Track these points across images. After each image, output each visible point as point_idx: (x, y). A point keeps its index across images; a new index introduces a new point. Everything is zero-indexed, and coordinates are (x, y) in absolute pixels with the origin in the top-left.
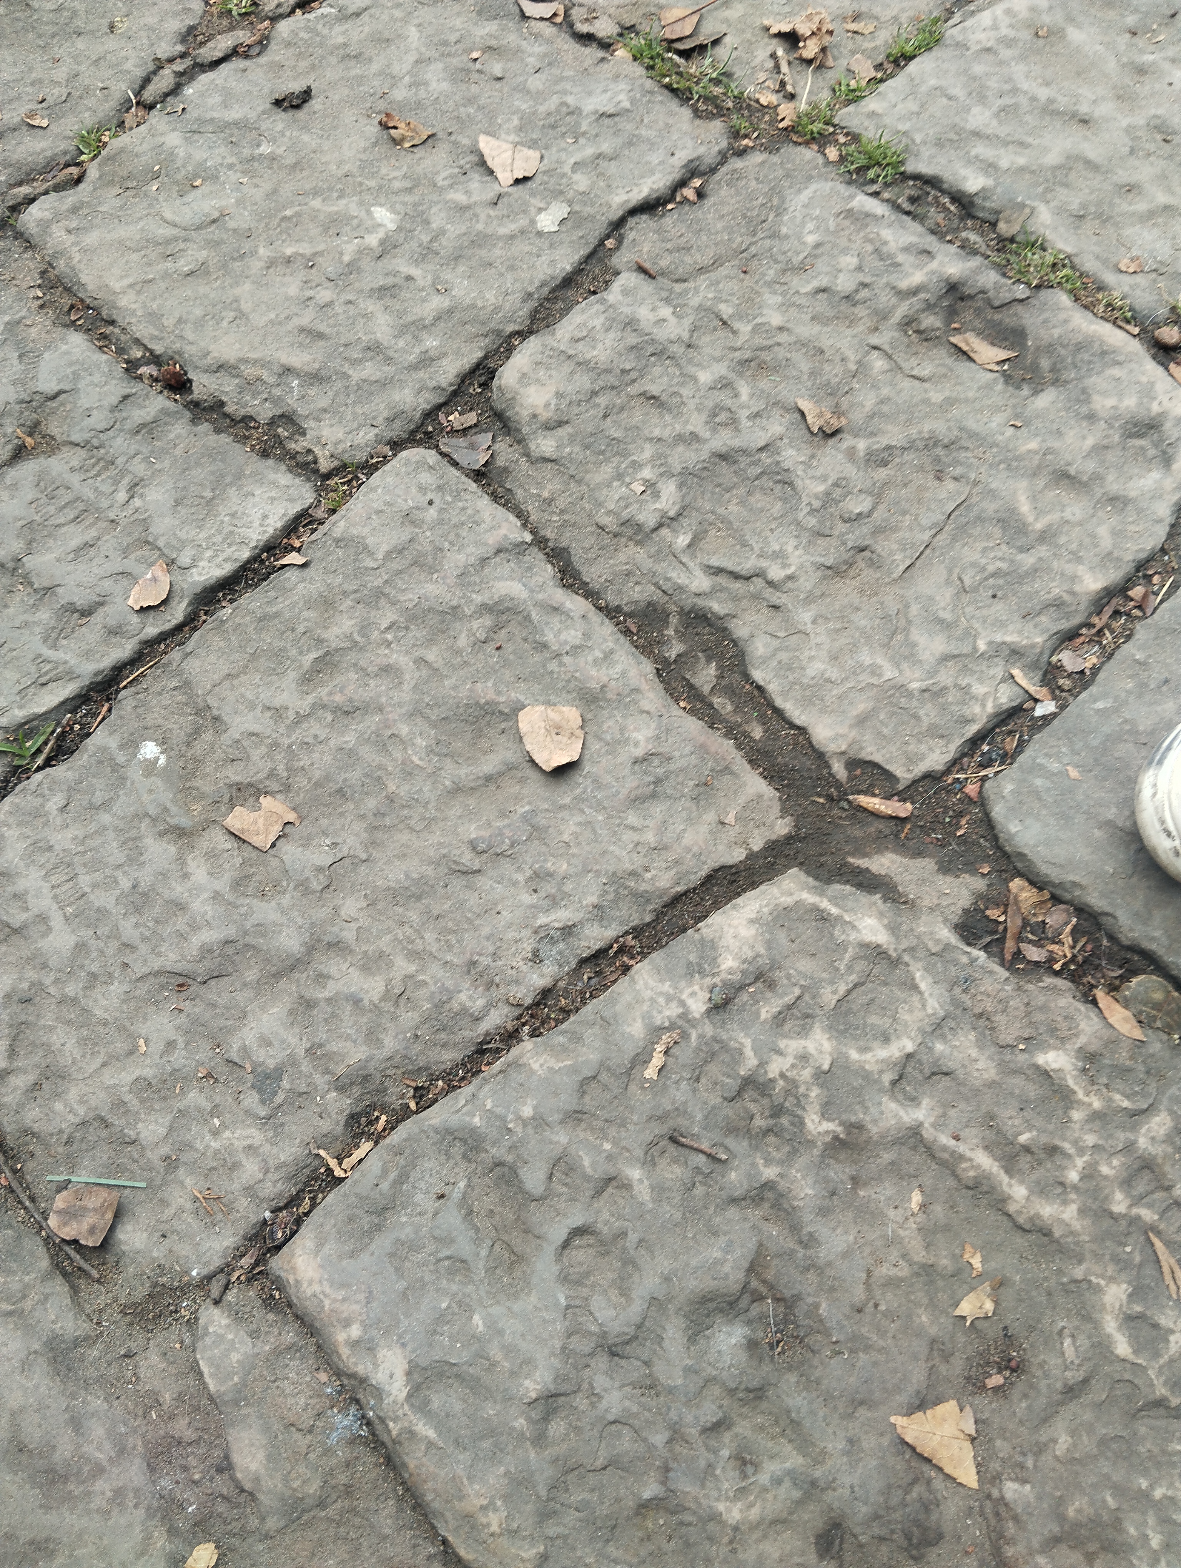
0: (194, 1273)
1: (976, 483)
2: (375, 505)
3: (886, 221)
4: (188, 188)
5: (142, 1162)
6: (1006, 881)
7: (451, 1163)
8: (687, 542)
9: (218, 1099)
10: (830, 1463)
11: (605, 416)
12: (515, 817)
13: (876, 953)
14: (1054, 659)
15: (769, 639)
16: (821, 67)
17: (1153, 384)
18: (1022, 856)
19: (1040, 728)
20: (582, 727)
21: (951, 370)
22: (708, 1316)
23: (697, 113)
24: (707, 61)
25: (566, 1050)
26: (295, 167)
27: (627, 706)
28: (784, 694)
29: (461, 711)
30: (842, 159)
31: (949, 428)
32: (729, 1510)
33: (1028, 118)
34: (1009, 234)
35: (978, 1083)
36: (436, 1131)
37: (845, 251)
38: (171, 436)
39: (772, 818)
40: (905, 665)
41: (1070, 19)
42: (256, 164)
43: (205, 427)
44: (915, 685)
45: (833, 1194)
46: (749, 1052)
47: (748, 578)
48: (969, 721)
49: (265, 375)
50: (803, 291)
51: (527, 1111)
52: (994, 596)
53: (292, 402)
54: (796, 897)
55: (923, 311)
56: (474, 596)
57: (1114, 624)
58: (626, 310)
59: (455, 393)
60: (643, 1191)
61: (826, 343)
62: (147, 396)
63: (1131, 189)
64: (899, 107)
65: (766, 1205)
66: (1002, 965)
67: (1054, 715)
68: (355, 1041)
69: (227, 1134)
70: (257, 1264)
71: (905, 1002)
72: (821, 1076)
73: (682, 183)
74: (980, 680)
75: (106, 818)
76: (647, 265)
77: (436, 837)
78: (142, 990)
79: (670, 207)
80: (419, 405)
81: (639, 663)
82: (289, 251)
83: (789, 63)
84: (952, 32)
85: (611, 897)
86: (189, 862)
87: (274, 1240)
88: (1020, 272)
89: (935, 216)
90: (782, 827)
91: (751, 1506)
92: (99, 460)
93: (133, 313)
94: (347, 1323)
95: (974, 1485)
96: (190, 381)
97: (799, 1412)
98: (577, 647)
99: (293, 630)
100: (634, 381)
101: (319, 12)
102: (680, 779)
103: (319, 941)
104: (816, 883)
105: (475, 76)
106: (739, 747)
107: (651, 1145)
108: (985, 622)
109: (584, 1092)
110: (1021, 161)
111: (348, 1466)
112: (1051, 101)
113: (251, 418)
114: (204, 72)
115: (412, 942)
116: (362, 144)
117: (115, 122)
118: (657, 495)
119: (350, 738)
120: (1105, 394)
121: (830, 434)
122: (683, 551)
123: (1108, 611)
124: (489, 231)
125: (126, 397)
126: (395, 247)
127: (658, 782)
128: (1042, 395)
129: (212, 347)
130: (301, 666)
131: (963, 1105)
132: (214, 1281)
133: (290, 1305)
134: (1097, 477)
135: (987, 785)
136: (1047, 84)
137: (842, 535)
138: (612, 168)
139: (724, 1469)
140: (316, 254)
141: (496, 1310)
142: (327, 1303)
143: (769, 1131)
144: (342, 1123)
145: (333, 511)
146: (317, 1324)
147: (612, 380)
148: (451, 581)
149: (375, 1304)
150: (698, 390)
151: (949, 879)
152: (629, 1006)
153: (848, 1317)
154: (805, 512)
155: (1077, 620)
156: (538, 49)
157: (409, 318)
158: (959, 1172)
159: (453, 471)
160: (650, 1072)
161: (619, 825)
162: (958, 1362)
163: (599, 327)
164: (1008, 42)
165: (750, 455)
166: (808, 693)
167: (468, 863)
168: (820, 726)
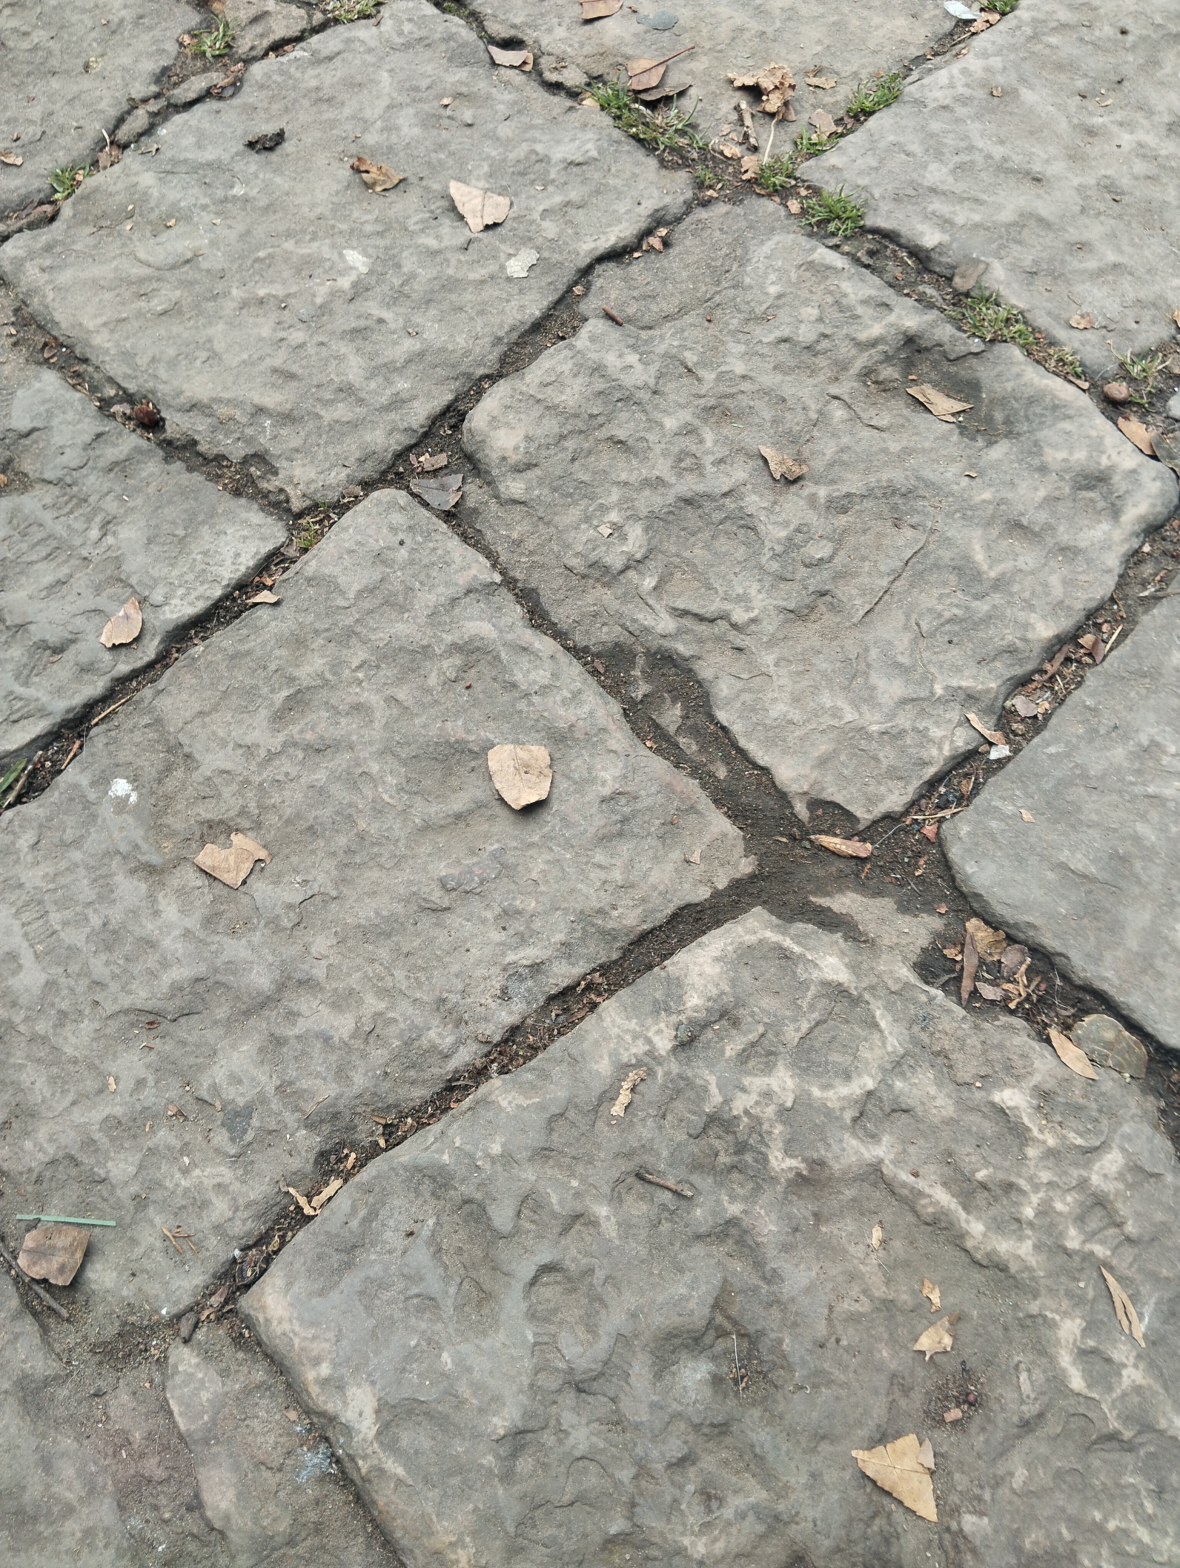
0: (164, 1312)
1: (933, 531)
2: (346, 545)
3: (845, 274)
4: (162, 228)
5: (112, 1201)
6: (963, 922)
7: (420, 1201)
8: (653, 584)
9: (187, 1137)
10: (793, 1497)
11: (573, 460)
12: (484, 855)
13: (838, 991)
14: (1008, 704)
15: (733, 680)
16: (784, 120)
17: (1101, 438)
18: (978, 896)
19: (994, 772)
20: (550, 766)
21: (908, 420)
22: (673, 1352)
23: (663, 164)
24: (673, 113)
25: (533, 1087)
26: (268, 209)
27: (594, 745)
28: (748, 735)
29: (431, 749)
30: (804, 212)
31: (907, 478)
32: (694, 1544)
33: (983, 175)
34: (964, 289)
35: (935, 1120)
36: (405, 1168)
37: (806, 302)
38: (144, 474)
39: (736, 857)
40: (865, 708)
41: (1023, 80)
42: (229, 205)
43: (179, 465)
44: (875, 728)
45: (796, 1230)
46: (714, 1090)
47: (712, 621)
48: (926, 764)
49: (237, 414)
50: (765, 340)
51: (496, 1149)
52: (950, 642)
53: (264, 441)
54: (759, 936)
55: (882, 362)
56: (444, 636)
57: (1066, 671)
58: (594, 356)
59: (425, 435)
60: (610, 1228)
61: (788, 391)
62: (120, 434)
63: (1081, 246)
64: (859, 161)
65: (730, 1241)
66: (960, 1004)
67: (1009, 759)
68: (325, 1079)
69: (197, 1172)
70: (226, 1302)
71: (866, 1040)
72: (784, 1113)
73: (649, 232)
74: (937, 724)
75: (76, 855)
76: (614, 313)
77: (405, 875)
78: (112, 1027)
79: (636, 255)
80: (390, 446)
81: (607, 704)
82: (262, 292)
83: (753, 116)
84: (911, 90)
85: (579, 934)
86: (160, 899)
87: (243, 1278)
88: (976, 327)
89: (893, 270)
90: (746, 866)
91: (715, 1540)
92: (71, 498)
93: (107, 352)
94: (316, 1362)
95: (934, 1518)
96: (163, 420)
97: (762, 1447)
98: (546, 687)
99: (265, 668)
100: (601, 425)
101: (292, 55)
102: (647, 818)
103: (289, 978)
104: (780, 922)
105: (447, 122)
106: (703, 786)
107: (619, 1181)
108: (941, 667)
109: (552, 1130)
110: (977, 218)
111: (317, 1504)
112: (1005, 159)
113: (224, 457)
114: (178, 112)
115: (382, 979)
116: (335, 187)
117: (89, 161)
118: (624, 538)
119: (320, 776)
120: (1055, 447)
121: (791, 482)
122: (649, 594)
123: (1059, 658)
124: (460, 275)
125: (99, 436)
126: (367, 290)
127: (625, 820)
128: (996, 446)
129: (185, 386)
130: (272, 705)
131: (921, 1142)
132: (183, 1320)
133: (259, 1344)
134: (1049, 528)
135: (945, 826)
136: (1002, 142)
137: (804, 579)
138: (580, 216)
139: (689, 1504)
140: (288, 295)
141: (464, 1348)
142: (296, 1341)
143: (734, 1167)
144: (312, 1161)
145: (305, 550)
146: (286, 1363)
147: (580, 425)
148: (422, 620)
149: (344, 1343)
150: (664, 435)
151: (908, 918)
152: (596, 1043)
153: (810, 1352)
154: (768, 556)
155: (1030, 666)
156: (507, 97)
157: (380, 360)
158: (918, 1208)
159: (423, 512)
160: (617, 1109)
161: (587, 863)
162: (918, 1396)
163: (567, 372)
164: (964, 101)
165: (714, 500)
166: (771, 734)
167: (438, 901)
168: (783, 767)
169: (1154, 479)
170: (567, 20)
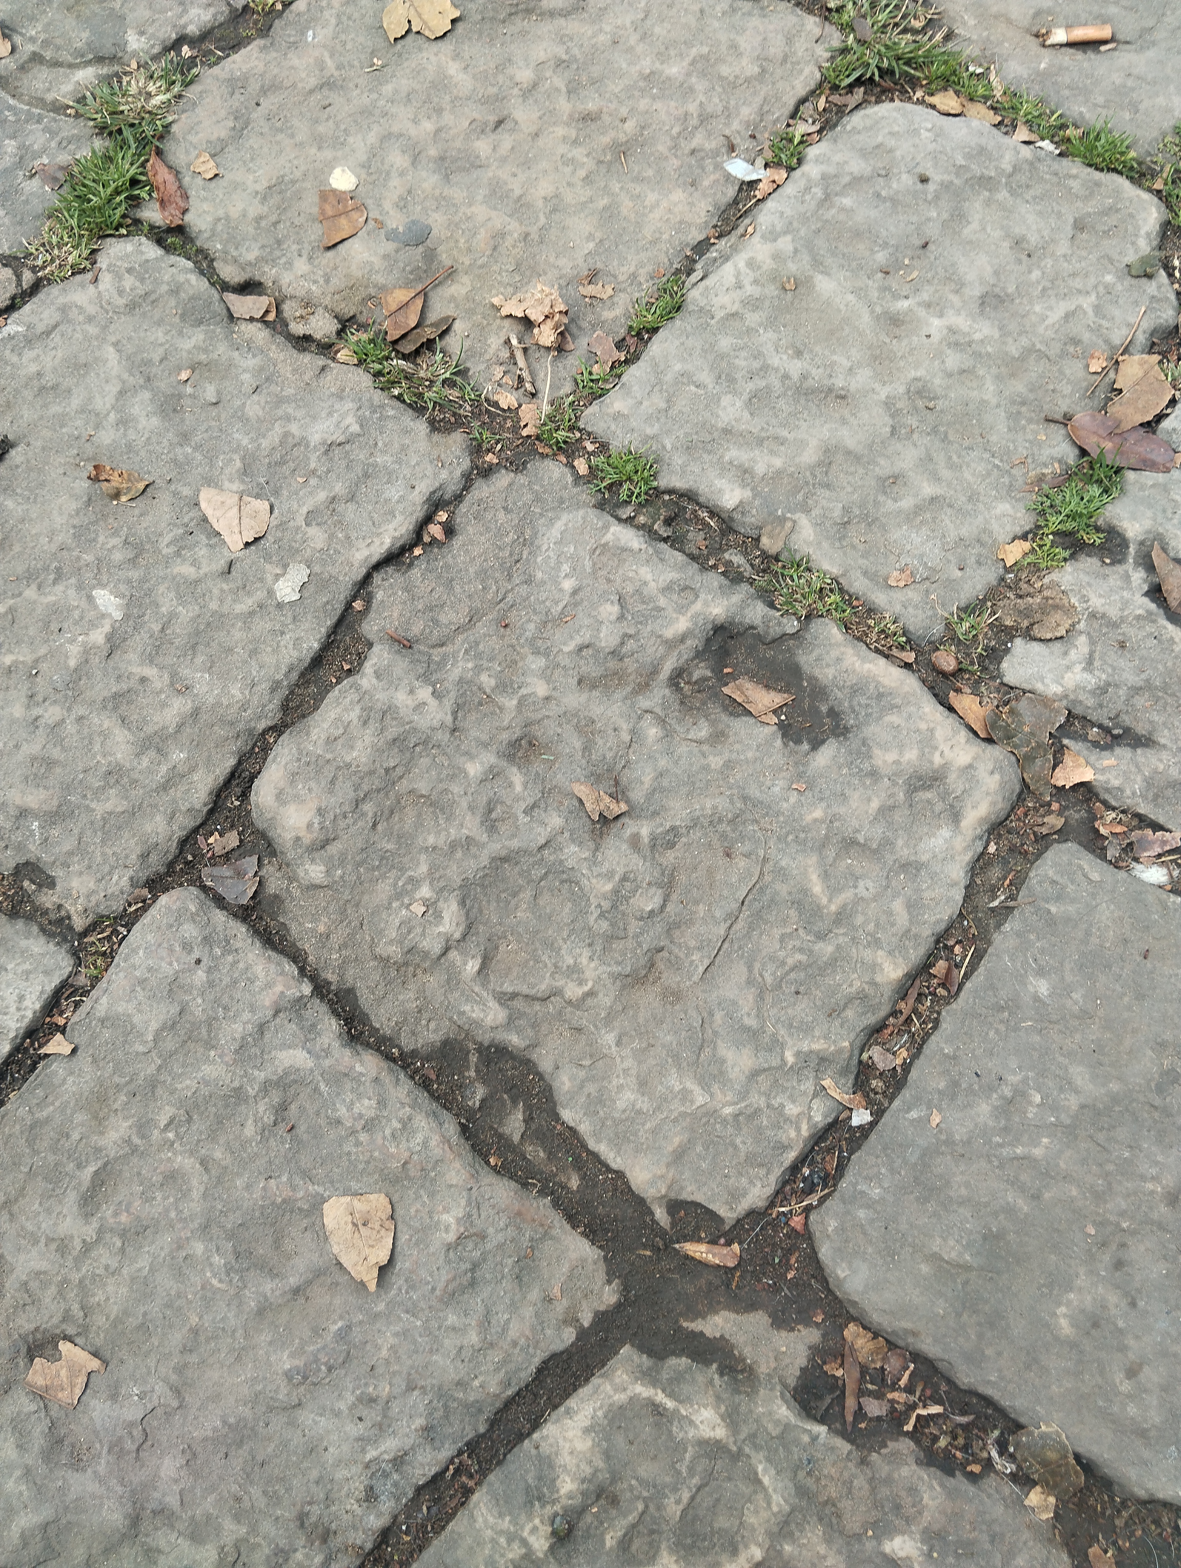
1: (765, 860)
2: (138, 973)
3: (644, 556)
6: (841, 1328)
8: (477, 968)
11: (375, 825)
12: (329, 1337)
13: (716, 1449)
14: (865, 1056)
15: (574, 1069)
16: (560, 351)
17: (932, 731)
18: (853, 1303)
19: (858, 1144)
20: (391, 1216)
21: (728, 726)
23: (434, 426)
24: (438, 358)
26: (4, 544)
27: (432, 1182)
28: (597, 1135)
29: (257, 1214)
30: (593, 473)
31: (732, 802)
33: (781, 403)
34: (773, 551)
37: (604, 597)
39: (600, 1283)
40: (715, 1088)
44: (728, 1110)
47: (545, 1000)
48: (785, 1148)
49: (2, 819)
50: (566, 649)
52: (797, 993)
53: (34, 850)
54: (629, 1393)
55: (692, 660)
56: (256, 1073)
57: (921, 1008)
58: (381, 696)
59: (211, 812)
61: (597, 710)
63: (895, 480)
64: (646, 403)
66: (843, 1435)
67: (871, 1126)
71: (749, 1500)
73: (428, 519)
74: (792, 1098)
77: (248, 1371)
79: (417, 551)
80: (173, 833)
81: (442, 1124)
83: (526, 352)
84: (695, 295)
85: (440, 1413)
89: (696, 539)
90: (609, 1296)
98: (373, 1119)
99: (68, 1136)
100: (401, 778)
101: (5, 332)
102: (499, 1259)
103: (142, 1509)
104: (650, 1363)
105: (189, 403)
106: (556, 1204)
108: (791, 1026)
110: (778, 463)
112: (804, 377)
116: (74, 505)
118: (438, 916)
120: (885, 747)
121: (611, 821)
122: (473, 980)
123: (913, 994)
124: (225, 609)
126: (125, 640)
127: (475, 1267)
128: (822, 749)
130: (80, 1184)
134: (887, 843)
135: (812, 1217)
136: (799, 354)
137: (636, 936)
138: (349, 511)
140: (37, 661)
145: (95, 980)
147: (377, 782)
148: (230, 1057)
150: (469, 785)
151: (784, 1334)
152: (471, 1551)
154: (595, 915)
155: (883, 1013)
156: (251, 362)
157: (149, 729)
159: (219, 917)
161: (440, 1328)
163: (355, 721)
164: (752, 303)
165: (531, 854)
166: (621, 1128)
167: (286, 1399)
168: (637, 1168)
169: (992, 773)
170: (307, 247)
